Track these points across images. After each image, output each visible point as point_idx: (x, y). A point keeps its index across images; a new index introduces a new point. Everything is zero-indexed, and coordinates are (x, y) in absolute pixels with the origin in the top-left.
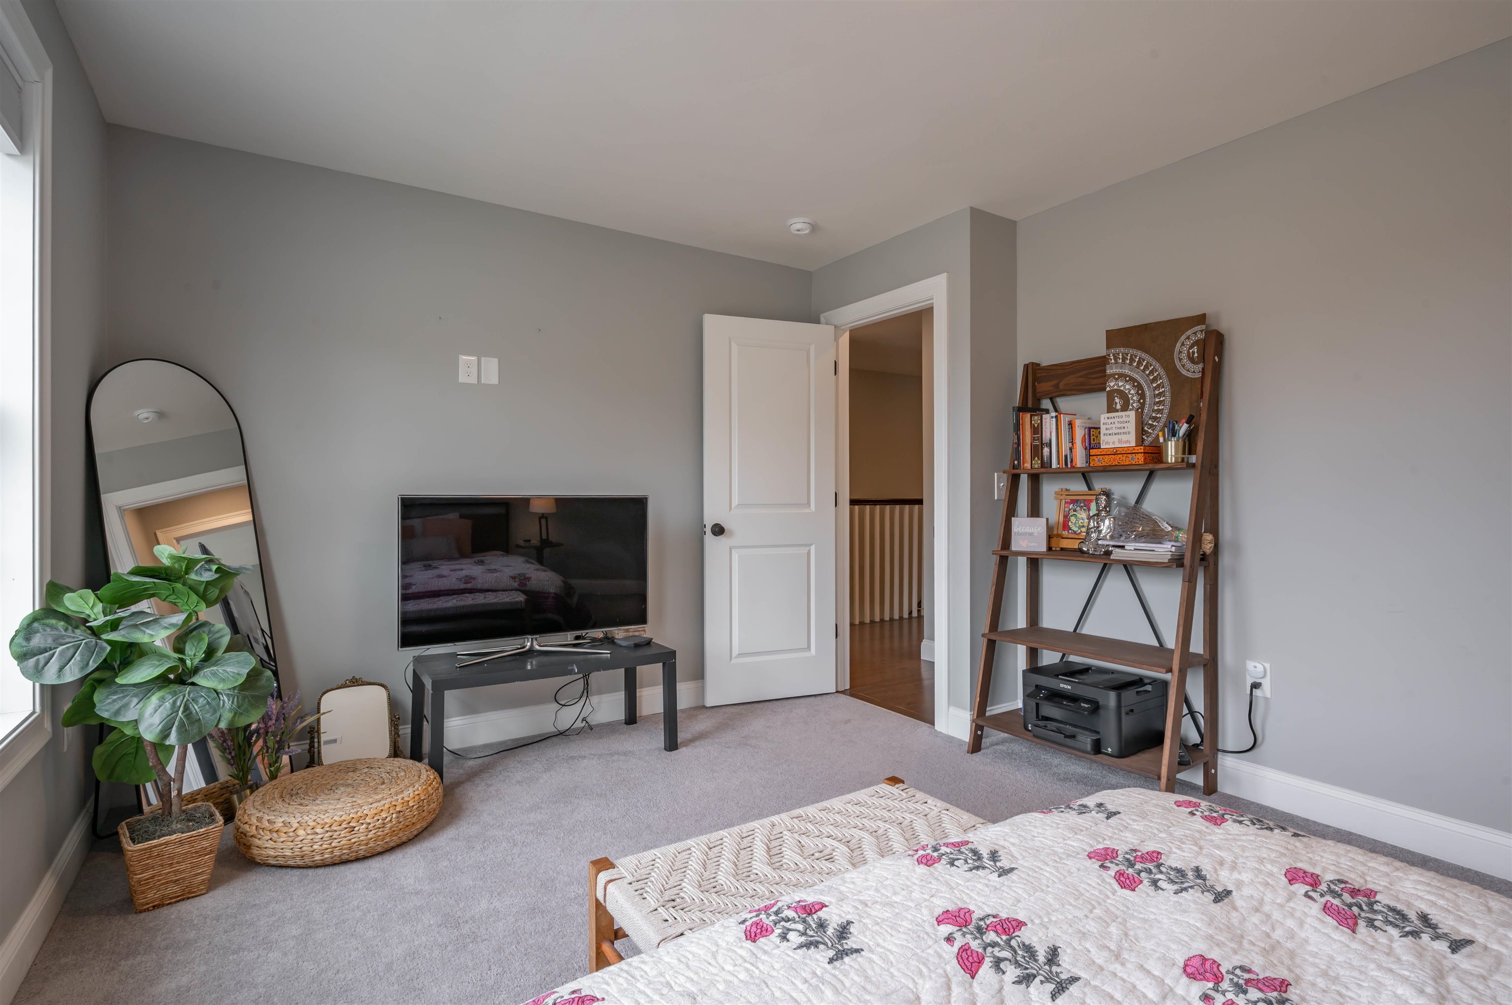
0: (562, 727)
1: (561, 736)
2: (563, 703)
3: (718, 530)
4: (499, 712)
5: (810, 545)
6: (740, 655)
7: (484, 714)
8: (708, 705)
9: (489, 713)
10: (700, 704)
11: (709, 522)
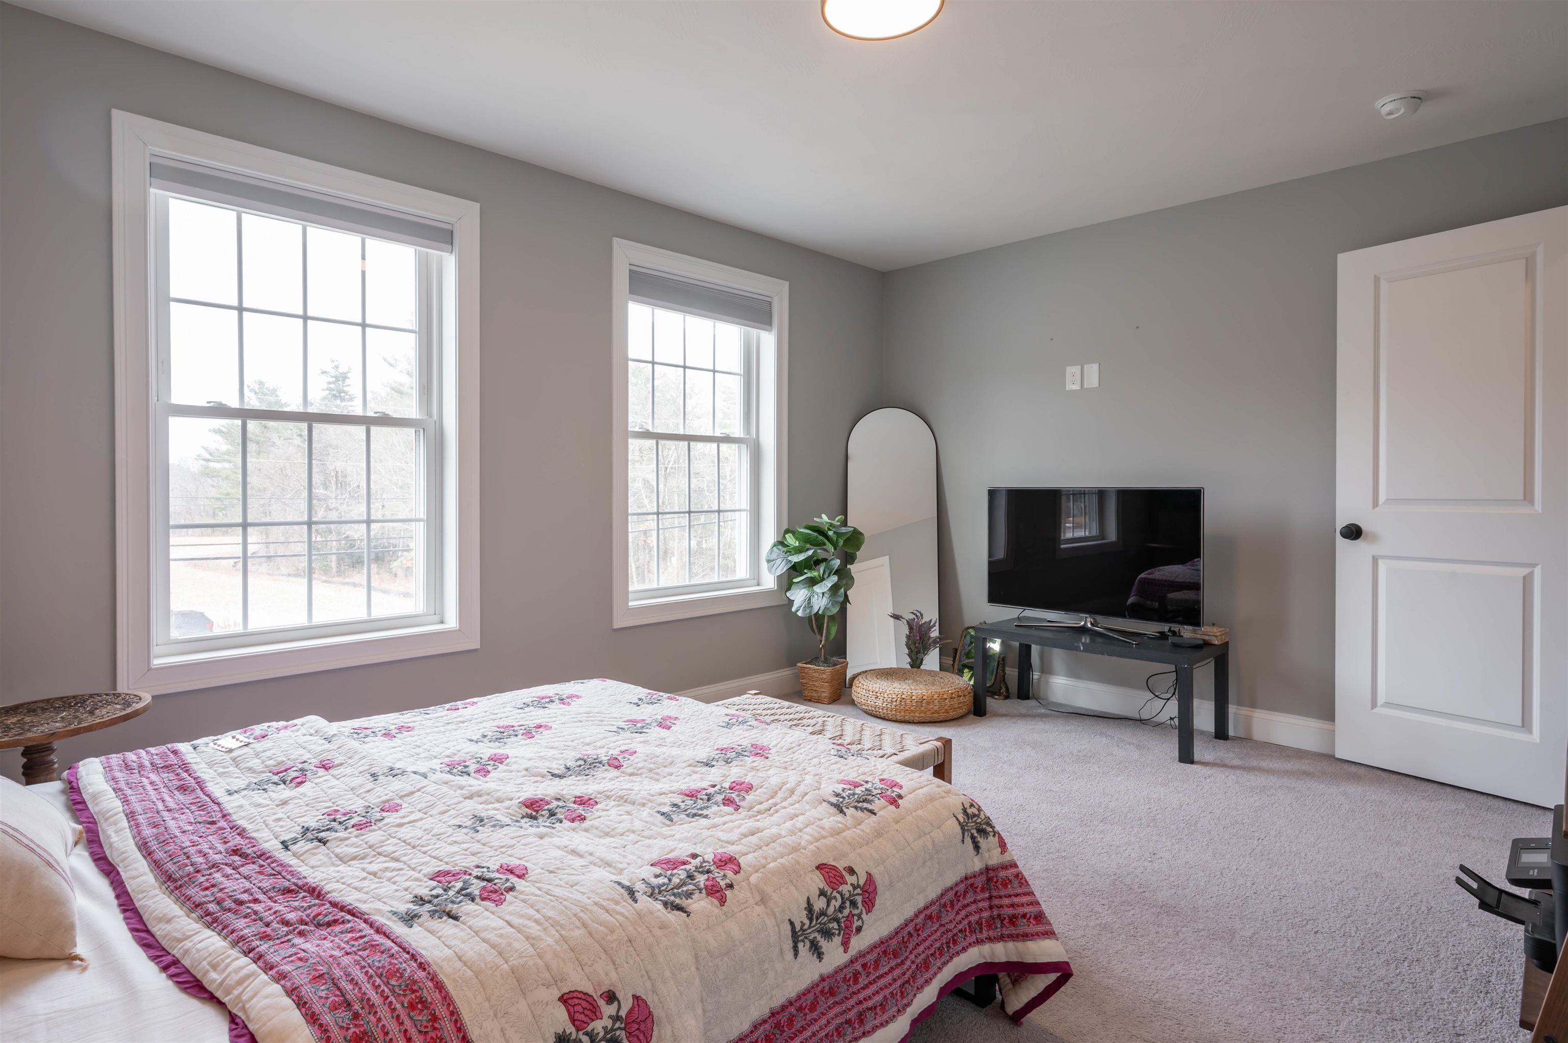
0: (1145, 715)
1: (1139, 723)
2: (1157, 694)
3: (1353, 532)
4: (1097, 683)
5: (1535, 565)
6: (1387, 704)
7: (1085, 681)
8: (1337, 756)
9: (1089, 682)
10: (1330, 753)
11: (1341, 522)
